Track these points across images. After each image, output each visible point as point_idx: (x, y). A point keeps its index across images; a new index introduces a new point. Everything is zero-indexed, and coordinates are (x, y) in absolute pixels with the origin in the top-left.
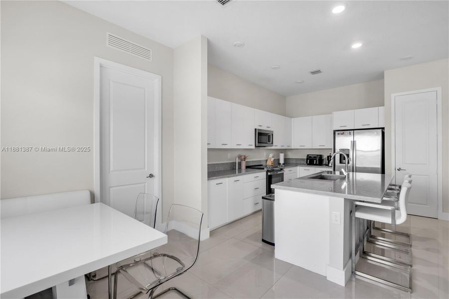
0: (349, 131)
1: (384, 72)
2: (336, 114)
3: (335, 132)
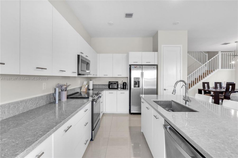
0: (139, 66)
1: (158, 31)
2: (132, 54)
3: (130, 65)
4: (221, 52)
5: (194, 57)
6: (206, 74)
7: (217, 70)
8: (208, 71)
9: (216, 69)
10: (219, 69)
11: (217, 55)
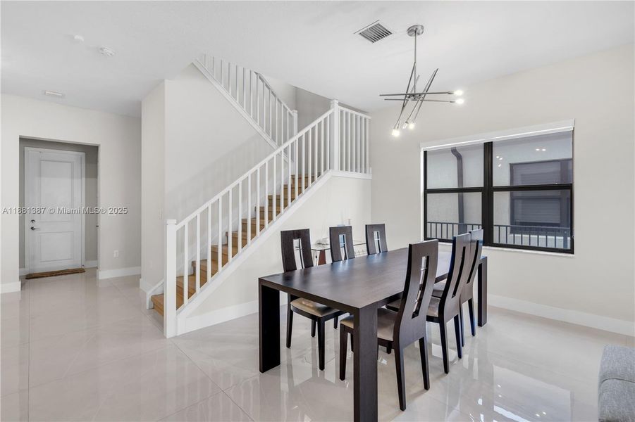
4: (340, 104)
5: (235, 98)
6: (293, 188)
7: (329, 173)
8: (300, 178)
9: (325, 169)
10: (333, 168)
11: (327, 114)
